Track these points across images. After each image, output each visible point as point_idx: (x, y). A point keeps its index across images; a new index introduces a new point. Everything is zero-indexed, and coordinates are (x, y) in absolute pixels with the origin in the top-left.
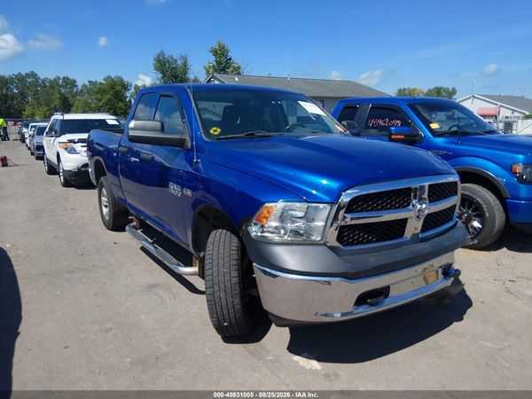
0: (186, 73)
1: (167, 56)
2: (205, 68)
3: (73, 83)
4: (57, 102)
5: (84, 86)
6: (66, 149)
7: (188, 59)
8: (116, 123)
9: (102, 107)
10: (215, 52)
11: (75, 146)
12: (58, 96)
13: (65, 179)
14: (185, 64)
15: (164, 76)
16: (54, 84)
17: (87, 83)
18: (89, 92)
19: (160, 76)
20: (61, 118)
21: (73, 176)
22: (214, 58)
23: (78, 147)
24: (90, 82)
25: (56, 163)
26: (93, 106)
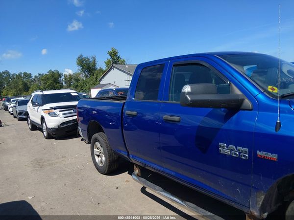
0: (95, 66)
1: (84, 57)
2: (105, 62)
3: (29, 76)
4: (21, 86)
5: (36, 76)
6: (49, 114)
7: (96, 58)
8: (76, 94)
9: (47, 87)
10: (110, 54)
11: (55, 111)
12: (21, 83)
13: (48, 134)
14: (94, 61)
15: (83, 68)
16: (19, 77)
17: (37, 75)
18: (39, 80)
19: (80, 68)
20: (42, 93)
21: (54, 131)
22: (110, 57)
23: (57, 111)
24: (39, 74)
25: (40, 123)
26: (41, 87)
